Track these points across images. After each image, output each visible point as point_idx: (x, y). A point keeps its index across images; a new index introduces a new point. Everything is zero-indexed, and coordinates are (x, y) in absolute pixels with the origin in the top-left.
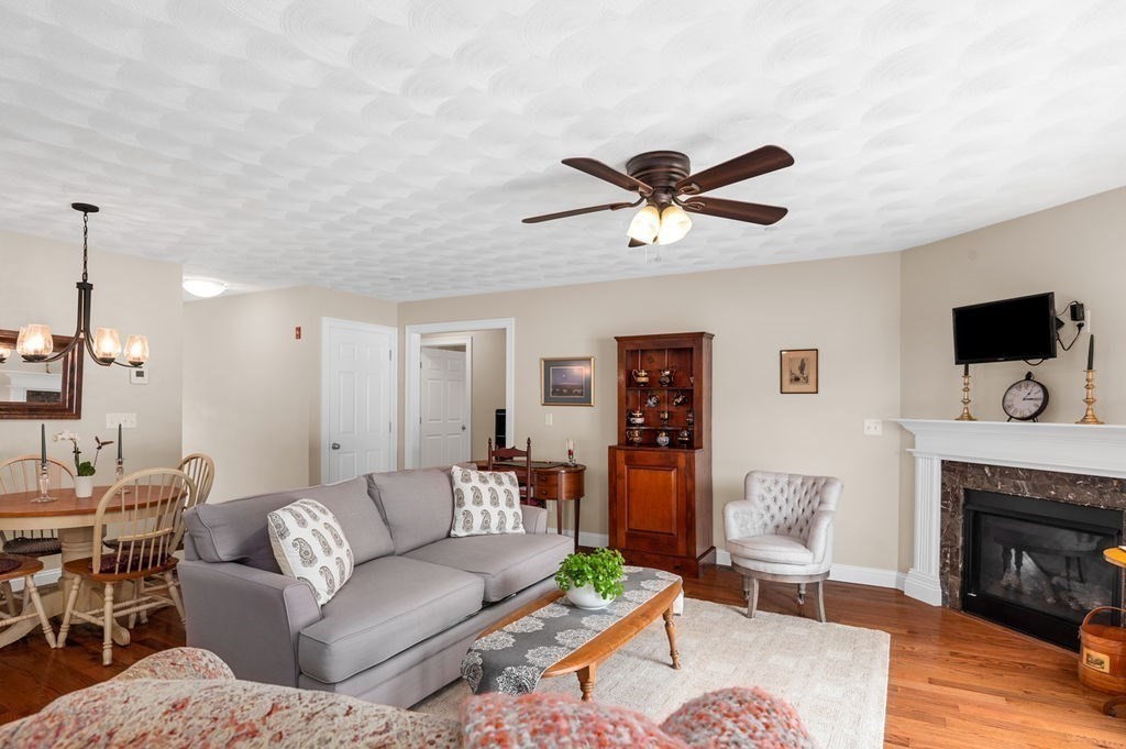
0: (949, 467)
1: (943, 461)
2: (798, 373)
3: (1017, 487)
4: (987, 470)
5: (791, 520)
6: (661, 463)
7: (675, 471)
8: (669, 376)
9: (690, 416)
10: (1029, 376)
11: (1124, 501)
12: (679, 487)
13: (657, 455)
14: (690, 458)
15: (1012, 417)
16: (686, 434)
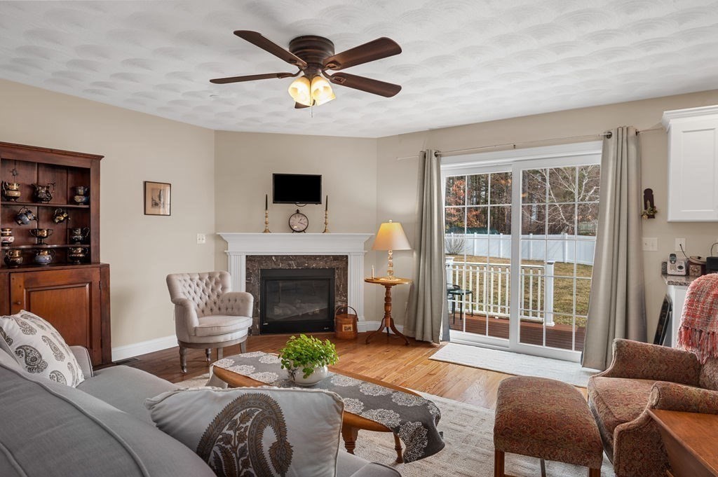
0: (250, 259)
1: (247, 256)
2: (157, 200)
3: (289, 265)
4: (273, 258)
6: (71, 280)
7: (87, 286)
8: (47, 192)
9: (78, 235)
10: (298, 211)
11: (334, 264)
12: (93, 300)
13: (67, 273)
14: (105, 270)
15: (294, 231)
16: (80, 250)
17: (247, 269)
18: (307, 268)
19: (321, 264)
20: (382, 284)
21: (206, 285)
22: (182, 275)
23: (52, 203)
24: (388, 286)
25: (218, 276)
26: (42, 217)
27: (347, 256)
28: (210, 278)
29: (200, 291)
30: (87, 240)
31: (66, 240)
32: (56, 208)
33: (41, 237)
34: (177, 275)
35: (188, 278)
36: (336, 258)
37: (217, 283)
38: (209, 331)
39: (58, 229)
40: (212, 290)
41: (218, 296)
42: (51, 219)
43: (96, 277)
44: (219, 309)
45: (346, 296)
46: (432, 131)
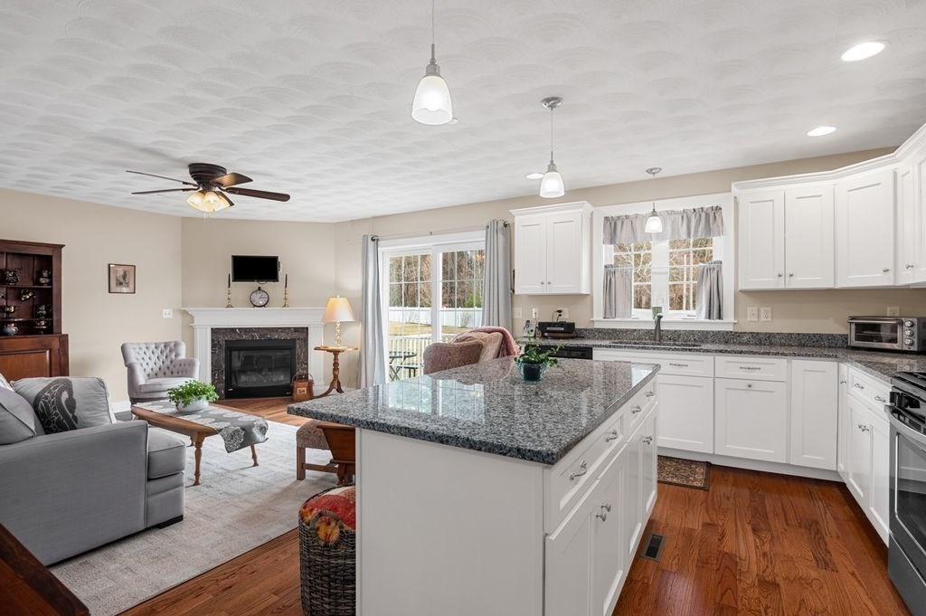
0: (215, 331)
1: (212, 329)
2: (122, 280)
3: (252, 336)
4: (237, 330)
5: (156, 369)
6: (33, 347)
7: (48, 352)
8: (14, 275)
9: (43, 310)
10: (259, 288)
11: (295, 335)
12: (53, 364)
13: (29, 341)
14: (64, 340)
15: (255, 306)
16: (43, 323)
17: (212, 340)
18: (270, 339)
19: (283, 336)
20: (330, 351)
21: (161, 352)
22: (138, 344)
23: (19, 285)
24: (336, 353)
25: (173, 344)
26: (10, 296)
27: (307, 328)
28: (165, 347)
29: (154, 358)
30: (49, 315)
31: (32, 315)
32: (22, 288)
33: (8, 313)
34: (133, 344)
35: (144, 347)
36: (297, 330)
37: (170, 351)
38: (152, 389)
39: (24, 306)
40: (166, 357)
41: (171, 362)
42: (18, 298)
43: (56, 344)
44: (172, 373)
45: (307, 364)
46: (375, 218)
